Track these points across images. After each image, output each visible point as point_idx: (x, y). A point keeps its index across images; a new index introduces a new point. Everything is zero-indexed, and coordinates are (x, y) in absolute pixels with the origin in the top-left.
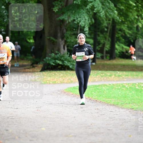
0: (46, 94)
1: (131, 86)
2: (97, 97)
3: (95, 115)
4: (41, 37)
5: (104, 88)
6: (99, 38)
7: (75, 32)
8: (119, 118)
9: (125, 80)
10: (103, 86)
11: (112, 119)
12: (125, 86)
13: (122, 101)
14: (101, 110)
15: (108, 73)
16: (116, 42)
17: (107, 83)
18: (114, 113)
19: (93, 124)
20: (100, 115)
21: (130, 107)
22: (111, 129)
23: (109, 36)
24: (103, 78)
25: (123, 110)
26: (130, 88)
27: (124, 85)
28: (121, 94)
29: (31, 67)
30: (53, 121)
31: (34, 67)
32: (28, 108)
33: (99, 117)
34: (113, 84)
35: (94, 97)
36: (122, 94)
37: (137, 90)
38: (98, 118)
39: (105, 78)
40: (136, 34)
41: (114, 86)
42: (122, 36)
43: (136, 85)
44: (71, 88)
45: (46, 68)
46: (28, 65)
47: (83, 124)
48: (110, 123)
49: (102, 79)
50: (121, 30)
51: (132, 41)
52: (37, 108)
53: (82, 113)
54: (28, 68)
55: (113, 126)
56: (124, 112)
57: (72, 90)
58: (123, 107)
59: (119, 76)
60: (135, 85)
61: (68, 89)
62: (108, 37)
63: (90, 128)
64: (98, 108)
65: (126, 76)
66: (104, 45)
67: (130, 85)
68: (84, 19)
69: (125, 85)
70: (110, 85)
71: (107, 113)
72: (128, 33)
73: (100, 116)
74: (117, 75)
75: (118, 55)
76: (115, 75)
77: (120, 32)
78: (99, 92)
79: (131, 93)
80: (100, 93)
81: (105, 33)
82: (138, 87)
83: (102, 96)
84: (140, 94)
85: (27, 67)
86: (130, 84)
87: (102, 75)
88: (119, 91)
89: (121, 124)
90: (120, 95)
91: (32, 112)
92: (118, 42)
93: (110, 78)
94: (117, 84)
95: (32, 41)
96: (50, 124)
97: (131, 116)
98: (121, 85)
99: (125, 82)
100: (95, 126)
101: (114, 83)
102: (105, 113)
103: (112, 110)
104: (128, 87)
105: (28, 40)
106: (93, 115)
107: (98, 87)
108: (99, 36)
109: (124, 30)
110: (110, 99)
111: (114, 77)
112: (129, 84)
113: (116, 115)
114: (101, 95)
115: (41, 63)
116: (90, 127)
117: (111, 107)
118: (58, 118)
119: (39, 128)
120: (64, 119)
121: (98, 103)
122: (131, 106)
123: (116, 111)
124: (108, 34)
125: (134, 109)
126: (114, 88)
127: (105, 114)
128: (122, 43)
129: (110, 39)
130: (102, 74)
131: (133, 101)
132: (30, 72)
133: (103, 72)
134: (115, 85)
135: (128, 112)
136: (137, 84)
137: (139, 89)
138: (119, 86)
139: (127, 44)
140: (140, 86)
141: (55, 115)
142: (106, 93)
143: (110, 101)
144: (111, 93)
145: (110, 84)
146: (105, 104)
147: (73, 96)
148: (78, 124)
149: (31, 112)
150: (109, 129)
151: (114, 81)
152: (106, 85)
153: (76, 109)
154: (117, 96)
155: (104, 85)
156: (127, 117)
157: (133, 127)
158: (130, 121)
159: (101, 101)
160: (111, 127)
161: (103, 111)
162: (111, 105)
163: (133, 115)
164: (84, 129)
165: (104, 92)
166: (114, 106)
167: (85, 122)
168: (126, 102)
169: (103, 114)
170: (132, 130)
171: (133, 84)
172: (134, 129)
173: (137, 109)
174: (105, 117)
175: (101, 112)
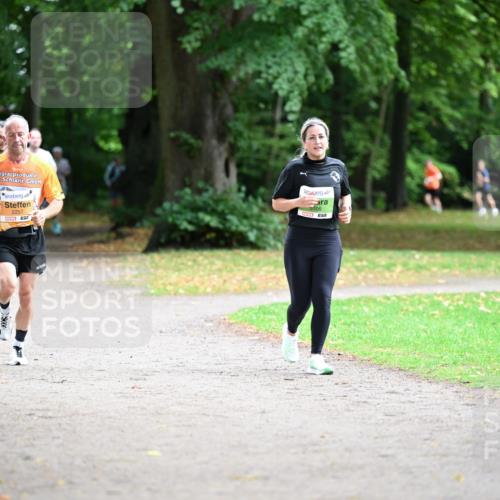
0: (164, 330)
1: (461, 303)
2: (340, 341)
3: (334, 406)
4: (146, 132)
5: (366, 309)
6: (348, 136)
7: (267, 115)
8: (420, 415)
9: (441, 281)
10: (362, 303)
11: (393, 420)
12: (439, 303)
13: (430, 356)
14: (356, 386)
15: (383, 257)
16: (409, 149)
17: (377, 293)
18: (403, 399)
19: (326, 435)
20: (353, 405)
21: (459, 377)
22: (390, 452)
23: (385, 130)
24: (363, 274)
25: (434, 387)
26: (458, 308)
27: (436, 298)
28: (426, 332)
29: (113, 235)
30: (189, 426)
31: (120, 236)
32: (99, 379)
33: (349, 410)
34: (398, 297)
35: (331, 342)
36: (429, 332)
37: (482, 318)
38: (347, 414)
39: (371, 276)
40: (480, 120)
41: (402, 304)
42: (429, 128)
43: (480, 301)
44: (251, 309)
45: (163, 240)
46: (100, 231)
47: (292, 437)
48: (388, 434)
49: (360, 277)
50: (424, 107)
51: (465, 146)
52: (131, 379)
53: (290, 396)
54: (102, 242)
55: (400, 441)
56: (436, 393)
57: (254, 318)
58: (434, 378)
59: (419, 268)
60: (475, 299)
61: (240, 314)
62: (379, 132)
63: (316, 451)
64: (346, 380)
65: (444, 267)
66: (366, 159)
67: (458, 300)
68: (290, 69)
69: (440, 299)
70: (388, 299)
71: (377, 396)
72: (452, 119)
73: (352, 408)
74: (412, 263)
75: (415, 197)
76: (405, 265)
77: (422, 115)
79: (460, 327)
80: (352, 326)
81: (369, 119)
82: (486, 305)
83: (361, 338)
84: (492, 329)
85: (98, 237)
86: (456, 297)
87: (358, 264)
88: (417, 320)
89: (427, 436)
90: (423, 335)
91: (115, 393)
92: (415, 151)
93: (387, 274)
94: (413, 296)
95: (114, 145)
96: (177, 436)
97: (460, 408)
98: (426, 301)
99: (439, 291)
100: (334, 442)
101: (402, 292)
102: (369, 398)
103: (395, 389)
104: (451, 308)
105: (102, 144)
106: (328, 405)
107: (345, 308)
108: (348, 127)
109: (437, 109)
110: (389, 350)
111: (401, 272)
112: (453, 295)
113: (408, 405)
114: (357, 335)
115: (146, 223)
116: (317, 448)
117: (393, 376)
118: (204, 414)
119: (138, 450)
120: (227, 417)
121: (347, 363)
122: (461, 374)
123: (408, 390)
124: (381, 121)
125: (472, 385)
126: (402, 310)
127: (370, 400)
128: (430, 153)
129: (387, 140)
130: (361, 260)
131: (468, 355)
133: (364, 253)
134: (405, 300)
135: (449, 393)
136: (483, 295)
137: (488, 313)
138: (420, 303)
139: (448, 155)
140: (494, 303)
141: (196, 405)
142: (372, 327)
143: (389, 354)
144: (391, 326)
145: (388, 295)
146: (371, 366)
147: (257, 338)
148: (277, 435)
149: (112, 395)
150: (384, 452)
151: (401, 285)
152: (374, 300)
153: (269, 384)
154: (411, 339)
155: (369, 300)
156: (446, 413)
157: (470, 446)
158: (459, 424)
159: (356, 354)
160: (389, 448)
161: (362, 389)
162: (391, 369)
163: (468, 405)
164: (295, 453)
165: (365, 324)
166: (401, 373)
167: (301, 427)
168: (445, 357)
169: (365, 402)
170: (466, 457)
171: (468, 297)
172: (471, 453)
173: (482, 384)
174: (370, 410)
175: (356, 393)
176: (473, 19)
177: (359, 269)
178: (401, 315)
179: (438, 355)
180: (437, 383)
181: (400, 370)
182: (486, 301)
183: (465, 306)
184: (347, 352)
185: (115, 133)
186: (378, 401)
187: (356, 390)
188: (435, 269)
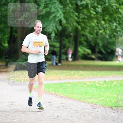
0: (18, 90)
1: (92, 83)
2: (62, 93)
3: (60, 109)
4: (14, 41)
5: (68, 85)
6: (64, 42)
9: (87, 78)
10: (67, 83)
11: (75, 112)
12: (86, 84)
13: (84, 97)
14: (66, 104)
15: (72, 72)
16: (79, 46)
17: (71, 81)
18: (78, 107)
19: (59, 116)
20: (65, 108)
21: (91, 102)
22: (74, 120)
23: (73, 41)
26: (91, 85)
27: (85, 82)
29: (6, 67)
30: (25, 114)
32: (3, 102)
33: (64, 110)
35: (60, 93)
36: (84, 90)
37: (97, 87)
38: (63, 111)
39: (70, 77)
40: (96, 38)
42: (84, 40)
46: (3, 66)
47: (50, 116)
48: (74, 116)
49: (67, 77)
50: (83, 35)
51: (93, 45)
52: (11, 102)
53: (50, 106)
54: (3, 68)
55: (76, 118)
56: (86, 105)
58: (85, 102)
60: (95, 83)
64: (64, 102)
65: (88, 75)
69: (87, 82)
70: (74, 82)
71: (71, 106)
72: (90, 37)
74: (80, 74)
75: (80, 57)
76: (78, 74)
77: (82, 37)
78: (64, 89)
79: (91, 89)
81: (69, 38)
82: (98, 84)
84: (99, 90)
87: (67, 74)
88: (81, 88)
89: (84, 116)
90: (82, 91)
91: (7, 106)
92: (81, 46)
93: (74, 76)
94: (80, 82)
95: (6, 45)
96: (22, 116)
97: (92, 109)
99: (86, 80)
100: (61, 118)
101: (77, 81)
102: (69, 107)
103: (76, 104)
104: (89, 85)
105: (3, 44)
107: (63, 85)
108: (64, 40)
109: (86, 36)
111: (77, 76)
112: (90, 82)
113: (79, 109)
114: (66, 91)
116: (56, 119)
117: (75, 102)
118: (29, 111)
119: (12, 120)
121: (64, 98)
122: (92, 101)
123: (79, 105)
124: (72, 38)
125: (95, 104)
128: (84, 46)
129: (74, 43)
131: (93, 96)
132: (5, 72)
133: (68, 71)
134: (78, 83)
135: (89, 106)
136: (97, 82)
138: (82, 83)
139: (88, 47)
140: (100, 84)
141: (27, 109)
142: (70, 89)
143: (74, 96)
144: (75, 89)
146: (70, 99)
151: (77, 79)
152: (70, 83)
153: (45, 104)
155: (69, 83)
156: (88, 111)
157: (94, 119)
158: (91, 113)
159: (66, 96)
160: (74, 119)
161: (67, 105)
162: (74, 100)
163: (94, 108)
164: (51, 121)
165: (68, 89)
166: (77, 101)
167: (52, 114)
168: (88, 97)
169: (68, 108)
170: (93, 121)
171: (93, 82)
172: (94, 120)
173: (97, 103)
174: (69, 110)
175: (66, 106)
176: (95, 13)
177: (67, 75)
178: (77, 86)
179: (86, 96)
180: (86, 103)
181: (77, 100)
182: (98, 83)
183: (93, 84)
184: (64, 96)
185: (6, 42)
186: (72, 108)
187: (66, 105)
188: (85, 75)
